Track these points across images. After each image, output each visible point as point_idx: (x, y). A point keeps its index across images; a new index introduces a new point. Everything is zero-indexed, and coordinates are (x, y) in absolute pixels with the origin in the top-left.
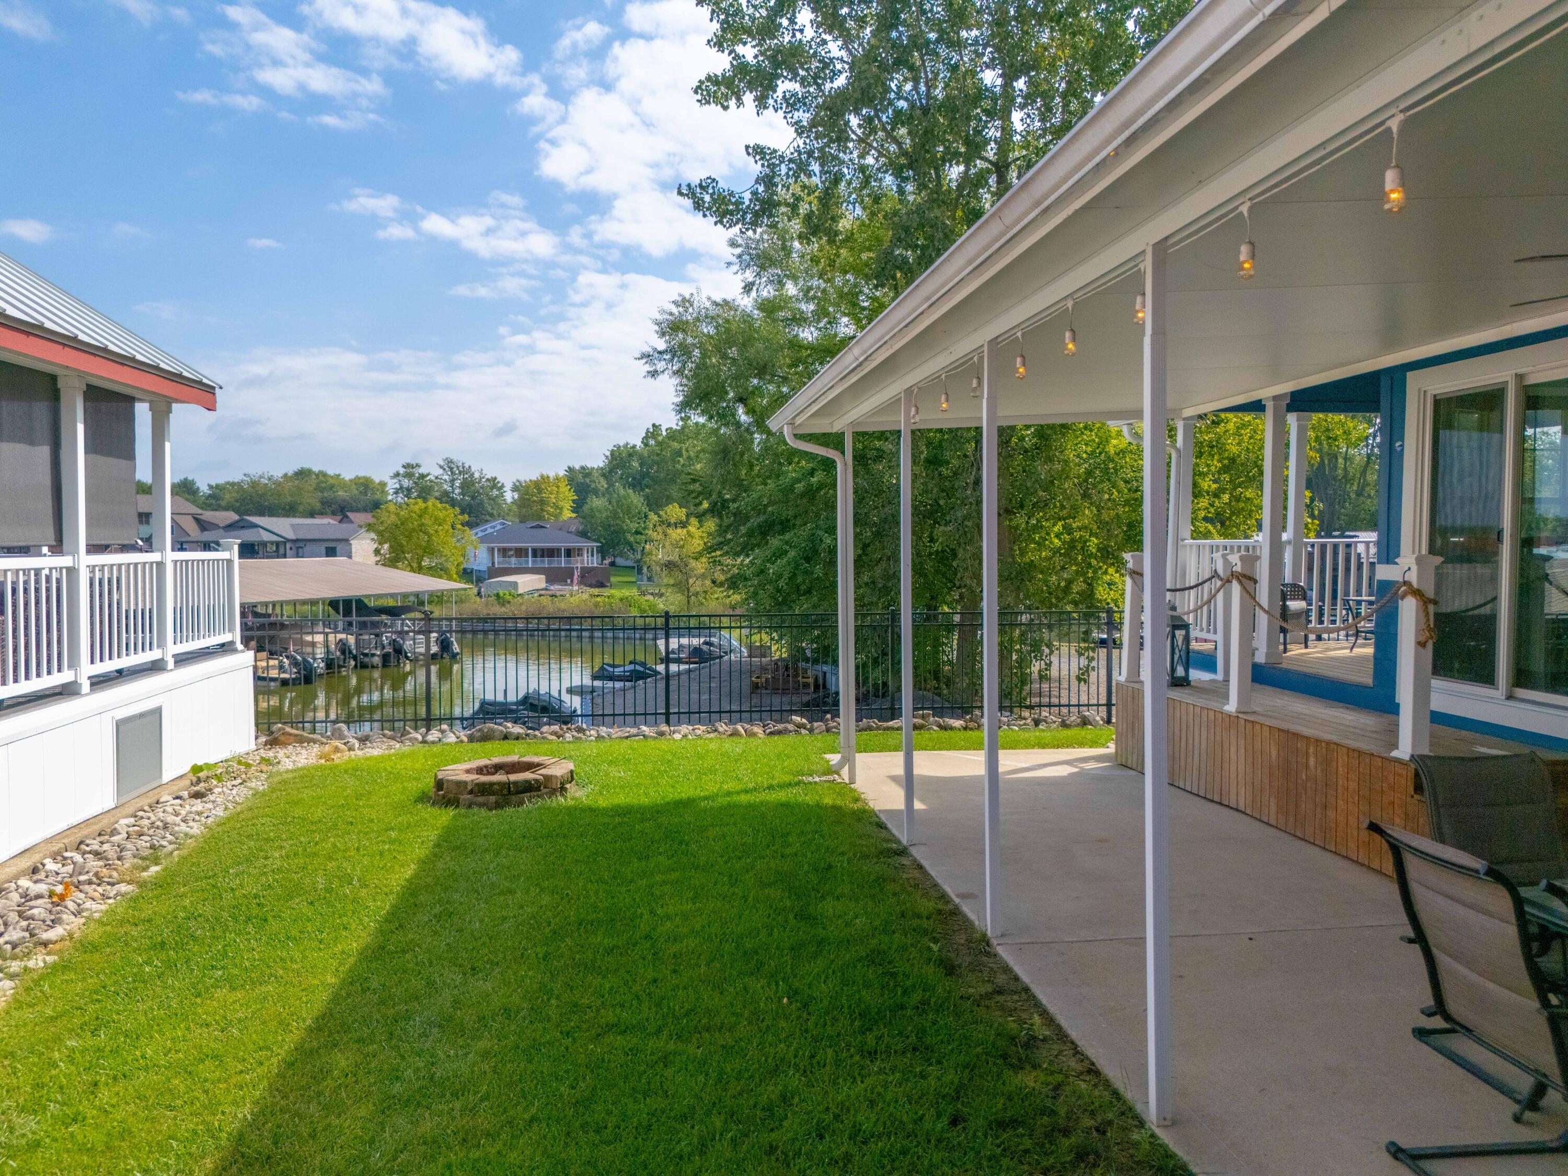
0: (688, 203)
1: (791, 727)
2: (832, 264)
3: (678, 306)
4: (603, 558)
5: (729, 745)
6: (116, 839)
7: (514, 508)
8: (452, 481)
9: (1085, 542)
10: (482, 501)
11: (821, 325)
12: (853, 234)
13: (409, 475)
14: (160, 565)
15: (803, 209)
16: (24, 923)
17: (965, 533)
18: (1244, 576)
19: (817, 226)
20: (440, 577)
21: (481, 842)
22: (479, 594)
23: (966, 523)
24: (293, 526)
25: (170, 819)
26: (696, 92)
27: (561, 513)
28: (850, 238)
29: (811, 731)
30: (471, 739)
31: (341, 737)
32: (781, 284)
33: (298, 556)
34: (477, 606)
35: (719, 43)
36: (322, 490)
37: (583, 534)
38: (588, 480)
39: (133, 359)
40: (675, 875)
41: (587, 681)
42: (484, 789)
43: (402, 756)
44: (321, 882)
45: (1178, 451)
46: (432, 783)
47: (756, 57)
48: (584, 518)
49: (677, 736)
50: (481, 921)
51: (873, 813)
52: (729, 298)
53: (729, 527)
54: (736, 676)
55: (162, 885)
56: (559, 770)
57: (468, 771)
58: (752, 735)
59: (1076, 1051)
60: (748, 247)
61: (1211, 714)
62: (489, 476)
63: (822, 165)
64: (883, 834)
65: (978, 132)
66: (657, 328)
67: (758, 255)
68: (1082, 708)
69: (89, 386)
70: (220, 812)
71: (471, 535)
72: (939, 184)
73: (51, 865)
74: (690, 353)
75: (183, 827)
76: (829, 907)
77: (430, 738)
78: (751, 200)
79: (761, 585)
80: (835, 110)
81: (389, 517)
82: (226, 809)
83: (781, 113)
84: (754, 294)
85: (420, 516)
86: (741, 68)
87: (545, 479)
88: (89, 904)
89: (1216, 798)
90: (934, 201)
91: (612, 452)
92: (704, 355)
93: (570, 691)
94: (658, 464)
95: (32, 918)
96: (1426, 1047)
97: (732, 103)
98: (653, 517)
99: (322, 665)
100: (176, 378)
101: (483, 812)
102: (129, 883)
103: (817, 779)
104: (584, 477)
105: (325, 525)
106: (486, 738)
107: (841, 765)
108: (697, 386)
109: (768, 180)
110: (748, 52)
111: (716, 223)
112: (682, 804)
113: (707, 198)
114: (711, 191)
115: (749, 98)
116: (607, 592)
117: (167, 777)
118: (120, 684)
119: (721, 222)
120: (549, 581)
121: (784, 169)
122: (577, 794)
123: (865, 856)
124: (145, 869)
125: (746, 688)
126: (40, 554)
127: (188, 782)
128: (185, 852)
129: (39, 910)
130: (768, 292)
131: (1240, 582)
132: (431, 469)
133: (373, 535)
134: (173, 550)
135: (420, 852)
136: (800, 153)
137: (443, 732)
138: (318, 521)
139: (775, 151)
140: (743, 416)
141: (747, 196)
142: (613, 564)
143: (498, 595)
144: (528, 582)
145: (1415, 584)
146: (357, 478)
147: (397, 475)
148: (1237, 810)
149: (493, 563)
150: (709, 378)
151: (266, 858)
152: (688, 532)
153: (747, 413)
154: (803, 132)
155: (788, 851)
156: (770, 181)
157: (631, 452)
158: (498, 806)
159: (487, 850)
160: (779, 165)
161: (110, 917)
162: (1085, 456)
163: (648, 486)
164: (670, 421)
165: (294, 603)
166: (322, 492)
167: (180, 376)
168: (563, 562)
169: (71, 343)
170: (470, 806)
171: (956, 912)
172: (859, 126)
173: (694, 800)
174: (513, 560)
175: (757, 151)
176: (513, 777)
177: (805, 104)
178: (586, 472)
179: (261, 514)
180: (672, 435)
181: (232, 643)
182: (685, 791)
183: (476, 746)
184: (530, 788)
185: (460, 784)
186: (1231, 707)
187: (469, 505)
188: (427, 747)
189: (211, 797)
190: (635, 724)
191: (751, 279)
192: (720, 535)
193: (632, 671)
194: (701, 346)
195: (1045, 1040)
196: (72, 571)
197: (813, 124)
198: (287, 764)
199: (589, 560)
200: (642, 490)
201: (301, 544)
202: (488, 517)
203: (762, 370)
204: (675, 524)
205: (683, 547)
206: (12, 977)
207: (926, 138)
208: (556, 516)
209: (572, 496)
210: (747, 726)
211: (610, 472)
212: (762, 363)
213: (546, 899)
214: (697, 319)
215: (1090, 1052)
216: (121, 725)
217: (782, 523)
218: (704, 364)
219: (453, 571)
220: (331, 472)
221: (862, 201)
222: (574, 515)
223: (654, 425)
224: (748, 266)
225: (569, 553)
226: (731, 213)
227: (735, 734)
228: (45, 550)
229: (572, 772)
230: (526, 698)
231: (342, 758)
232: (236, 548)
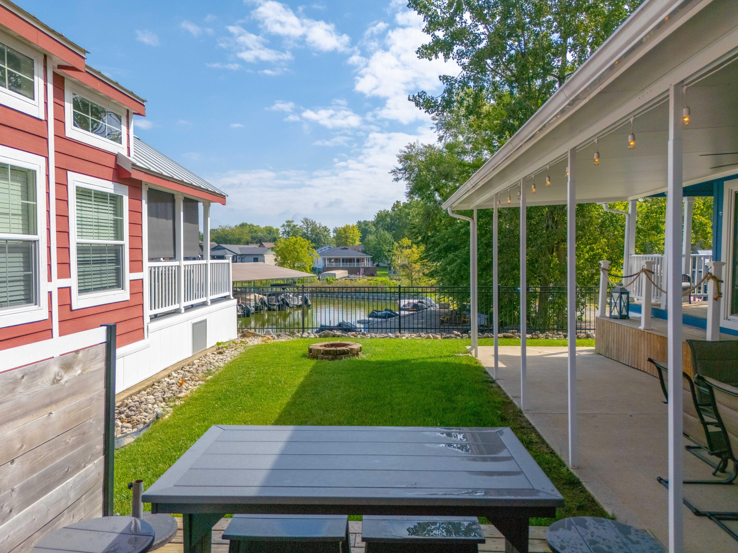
0: (413, 104)
1: (453, 335)
2: (479, 127)
3: (408, 148)
4: (374, 263)
5: (425, 341)
6: (194, 367)
7: (334, 240)
8: (307, 228)
9: (601, 255)
10: (320, 237)
11: (475, 154)
12: (489, 113)
13: (289, 226)
14: (206, 265)
15: (465, 103)
16: (171, 392)
17: (542, 251)
18: (648, 271)
19: (471, 111)
20: (303, 271)
21: (327, 371)
22: (319, 279)
23: (542, 246)
24: (240, 248)
25: (212, 361)
26: (417, 53)
27: (355, 242)
28: (488, 114)
29: (462, 337)
30: (320, 336)
31: (269, 334)
32: (456, 136)
33: (242, 262)
34: (318, 283)
35: (427, 31)
36: (252, 233)
37: (364, 252)
38: (367, 227)
39: (200, 187)
40: (400, 385)
41: (367, 318)
42: (327, 353)
43: (294, 342)
44: (270, 382)
45: (629, 215)
46: (307, 350)
47: (444, 36)
48: (365, 244)
49: (404, 338)
50: (329, 396)
51: (484, 368)
52: (431, 144)
53: (430, 248)
54: (433, 317)
55: (215, 381)
56: (356, 346)
57: (321, 346)
58: (436, 338)
59: (548, 446)
60: (441, 120)
61: (634, 330)
62: (323, 226)
63: (474, 83)
64: (486, 375)
65: (549, 64)
66: (398, 159)
67: (445, 123)
68: (587, 331)
69: (185, 199)
70: (229, 359)
71: (315, 252)
72: (530, 88)
73: (174, 375)
74: (413, 169)
75: (217, 364)
76: (459, 397)
77: (304, 336)
78: (441, 101)
79: (444, 275)
80: (480, 58)
81: (281, 245)
82: (231, 358)
83: (456, 60)
84: (443, 141)
85: (294, 244)
86: (437, 41)
87: (348, 227)
88: (190, 387)
89: (636, 367)
90: (527, 97)
91: (378, 214)
92: (420, 170)
93: (359, 322)
94: (398, 219)
95: (172, 390)
96: (689, 453)
97: (433, 57)
98: (396, 244)
99: (253, 309)
100: (213, 193)
101: (327, 361)
102: (202, 381)
103: (461, 355)
104: (365, 226)
105: (253, 248)
106: (326, 336)
107: (471, 349)
108: (416, 185)
109: (449, 91)
110: (440, 34)
111: (425, 112)
112: (404, 362)
113: (421, 101)
114: (423, 98)
115: (441, 55)
116: (375, 278)
117: (208, 346)
118: (193, 310)
119: (428, 111)
120: (349, 273)
121: (457, 85)
122: (362, 356)
123: (476, 382)
124: (207, 377)
125: (438, 322)
126: (160, 261)
127: (215, 349)
128: (220, 371)
129: (175, 388)
130: (450, 140)
131: (646, 273)
132: (299, 223)
133: (274, 253)
134: (211, 259)
135: (305, 374)
136: (464, 78)
137: (309, 333)
138: (251, 246)
139: (453, 77)
140: (438, 197)
141: (439, 100)
142: (378, 266)
143: (327, 279)
144: (340, 274)
145: (713, 274)
146: (267, 227)
147: (284, 226)
148: (644, 372)
149: (325, 265)
150: (421, 181)
151: (250, 374)
152: (412, 251)
153: (440, 196)
154: (466, 68)
155: (445, 379)
156: (450, 92)
157: (387, 214)
158: (332, 359)
159: (329, 374)
160: (454, 84)
161: (198, 391)
162: (602, 214)
163: (394, 230)
164: (404, 200)
165: (242, 282)
166: (251, 233)
167: (215, 192)
168: (356, 265)
169: (181, 183)
170: (322, 359)
171: (511, 403)
172: (492, 64)
173: (409, 360)
174: (334, 264)
175: (444, 78)
176: (338, 349)
177: (467, 55)
178: (366, 223)
179: (226, 243)
180: (406, 206)
181: (229, 296)
182: (406, 357)
183: (322, 339)
184: (345, 353)
185: (318, 351)
186: (642, 327)
187: (315, 239)
188: (303, 339)
189: (225, 354)
190: (386, 333)
191: (442, 135)
192: (426, 252)
193: (386, 314)
194: (418, 166)
195: (536, 443)
196: (179, 267)
197: (470, 64)
198: (250, 343)
199: (367, 264)
200: (392, 231)
201: (243, 257)
202: (323, 244)
203: (447, 176)
204: (406, 247)
205: (409, 258)
206: (171, 407)
207: (523, 68)
208: (353, 244)
209: (360, 234)
210: (434, 335)
211: (377, 223)
212: (446, 173)
213: (352, 390)
214: (417, 154)
215: (553, 447)
216: (194, 325)
217: (454, 247)
218: (420, 174)
219: (308, 268)
220: (255, 224)
221: (494, 98)
222: (360, 243)
223: (397, 201)
224: (441, 129)
225: (358, 260)
226: (432, 107)
227: (429, 337)
228: (162, 259)
229: (361, 347)
230: (340, 325)
231: (271, 342)
232: (231, 258)
